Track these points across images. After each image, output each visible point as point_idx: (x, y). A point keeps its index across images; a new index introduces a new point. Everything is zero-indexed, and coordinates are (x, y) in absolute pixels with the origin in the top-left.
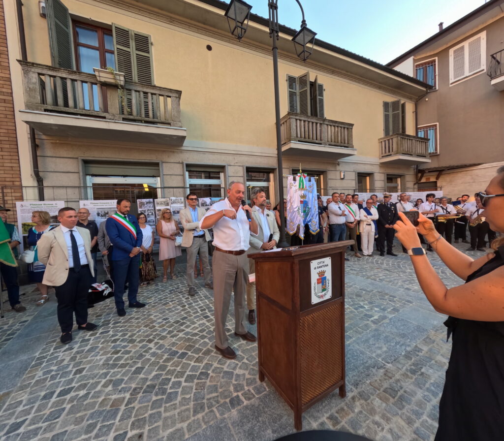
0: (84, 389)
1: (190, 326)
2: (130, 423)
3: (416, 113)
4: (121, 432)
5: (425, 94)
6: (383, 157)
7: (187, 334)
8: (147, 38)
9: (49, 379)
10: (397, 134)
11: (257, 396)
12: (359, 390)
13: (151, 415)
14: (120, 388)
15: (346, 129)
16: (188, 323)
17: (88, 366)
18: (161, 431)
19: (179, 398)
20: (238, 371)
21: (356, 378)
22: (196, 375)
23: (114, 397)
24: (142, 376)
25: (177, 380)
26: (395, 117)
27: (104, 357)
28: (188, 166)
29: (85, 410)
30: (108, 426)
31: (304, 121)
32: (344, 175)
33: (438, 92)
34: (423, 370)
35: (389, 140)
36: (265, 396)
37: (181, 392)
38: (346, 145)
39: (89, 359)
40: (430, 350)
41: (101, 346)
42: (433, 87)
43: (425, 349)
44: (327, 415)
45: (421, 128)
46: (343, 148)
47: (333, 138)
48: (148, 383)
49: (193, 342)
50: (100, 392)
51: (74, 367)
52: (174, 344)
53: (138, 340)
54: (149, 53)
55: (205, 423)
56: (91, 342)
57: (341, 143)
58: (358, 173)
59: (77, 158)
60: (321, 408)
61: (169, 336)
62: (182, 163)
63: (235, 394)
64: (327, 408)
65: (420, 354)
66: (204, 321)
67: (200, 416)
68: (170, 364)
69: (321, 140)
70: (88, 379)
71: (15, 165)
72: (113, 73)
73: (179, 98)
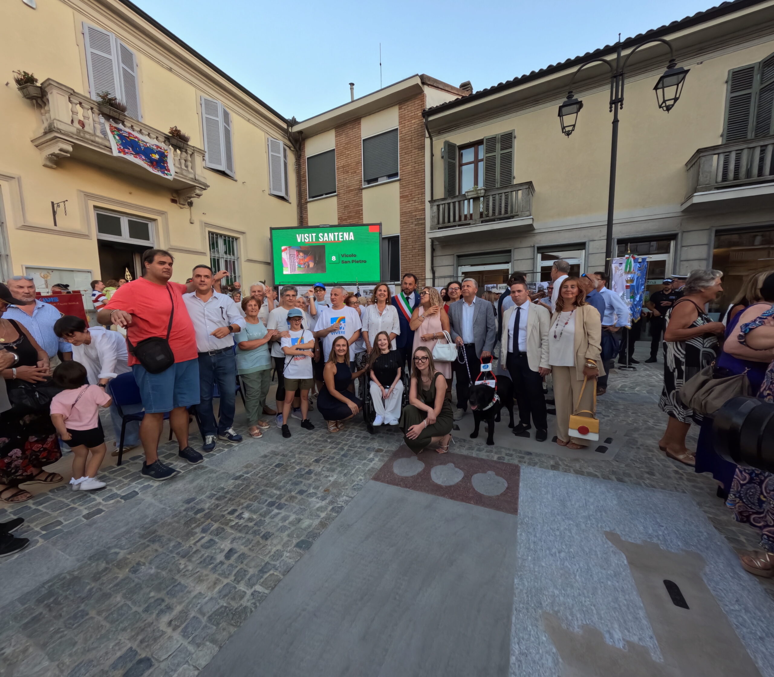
8: (512, 133)
28: (539, 248)
31: (740, 150)
54: (511, 148)
59: (453, 255)
62: (534, 247)
71: (424, 264)
72: (476, 190)
73: (529, 188)
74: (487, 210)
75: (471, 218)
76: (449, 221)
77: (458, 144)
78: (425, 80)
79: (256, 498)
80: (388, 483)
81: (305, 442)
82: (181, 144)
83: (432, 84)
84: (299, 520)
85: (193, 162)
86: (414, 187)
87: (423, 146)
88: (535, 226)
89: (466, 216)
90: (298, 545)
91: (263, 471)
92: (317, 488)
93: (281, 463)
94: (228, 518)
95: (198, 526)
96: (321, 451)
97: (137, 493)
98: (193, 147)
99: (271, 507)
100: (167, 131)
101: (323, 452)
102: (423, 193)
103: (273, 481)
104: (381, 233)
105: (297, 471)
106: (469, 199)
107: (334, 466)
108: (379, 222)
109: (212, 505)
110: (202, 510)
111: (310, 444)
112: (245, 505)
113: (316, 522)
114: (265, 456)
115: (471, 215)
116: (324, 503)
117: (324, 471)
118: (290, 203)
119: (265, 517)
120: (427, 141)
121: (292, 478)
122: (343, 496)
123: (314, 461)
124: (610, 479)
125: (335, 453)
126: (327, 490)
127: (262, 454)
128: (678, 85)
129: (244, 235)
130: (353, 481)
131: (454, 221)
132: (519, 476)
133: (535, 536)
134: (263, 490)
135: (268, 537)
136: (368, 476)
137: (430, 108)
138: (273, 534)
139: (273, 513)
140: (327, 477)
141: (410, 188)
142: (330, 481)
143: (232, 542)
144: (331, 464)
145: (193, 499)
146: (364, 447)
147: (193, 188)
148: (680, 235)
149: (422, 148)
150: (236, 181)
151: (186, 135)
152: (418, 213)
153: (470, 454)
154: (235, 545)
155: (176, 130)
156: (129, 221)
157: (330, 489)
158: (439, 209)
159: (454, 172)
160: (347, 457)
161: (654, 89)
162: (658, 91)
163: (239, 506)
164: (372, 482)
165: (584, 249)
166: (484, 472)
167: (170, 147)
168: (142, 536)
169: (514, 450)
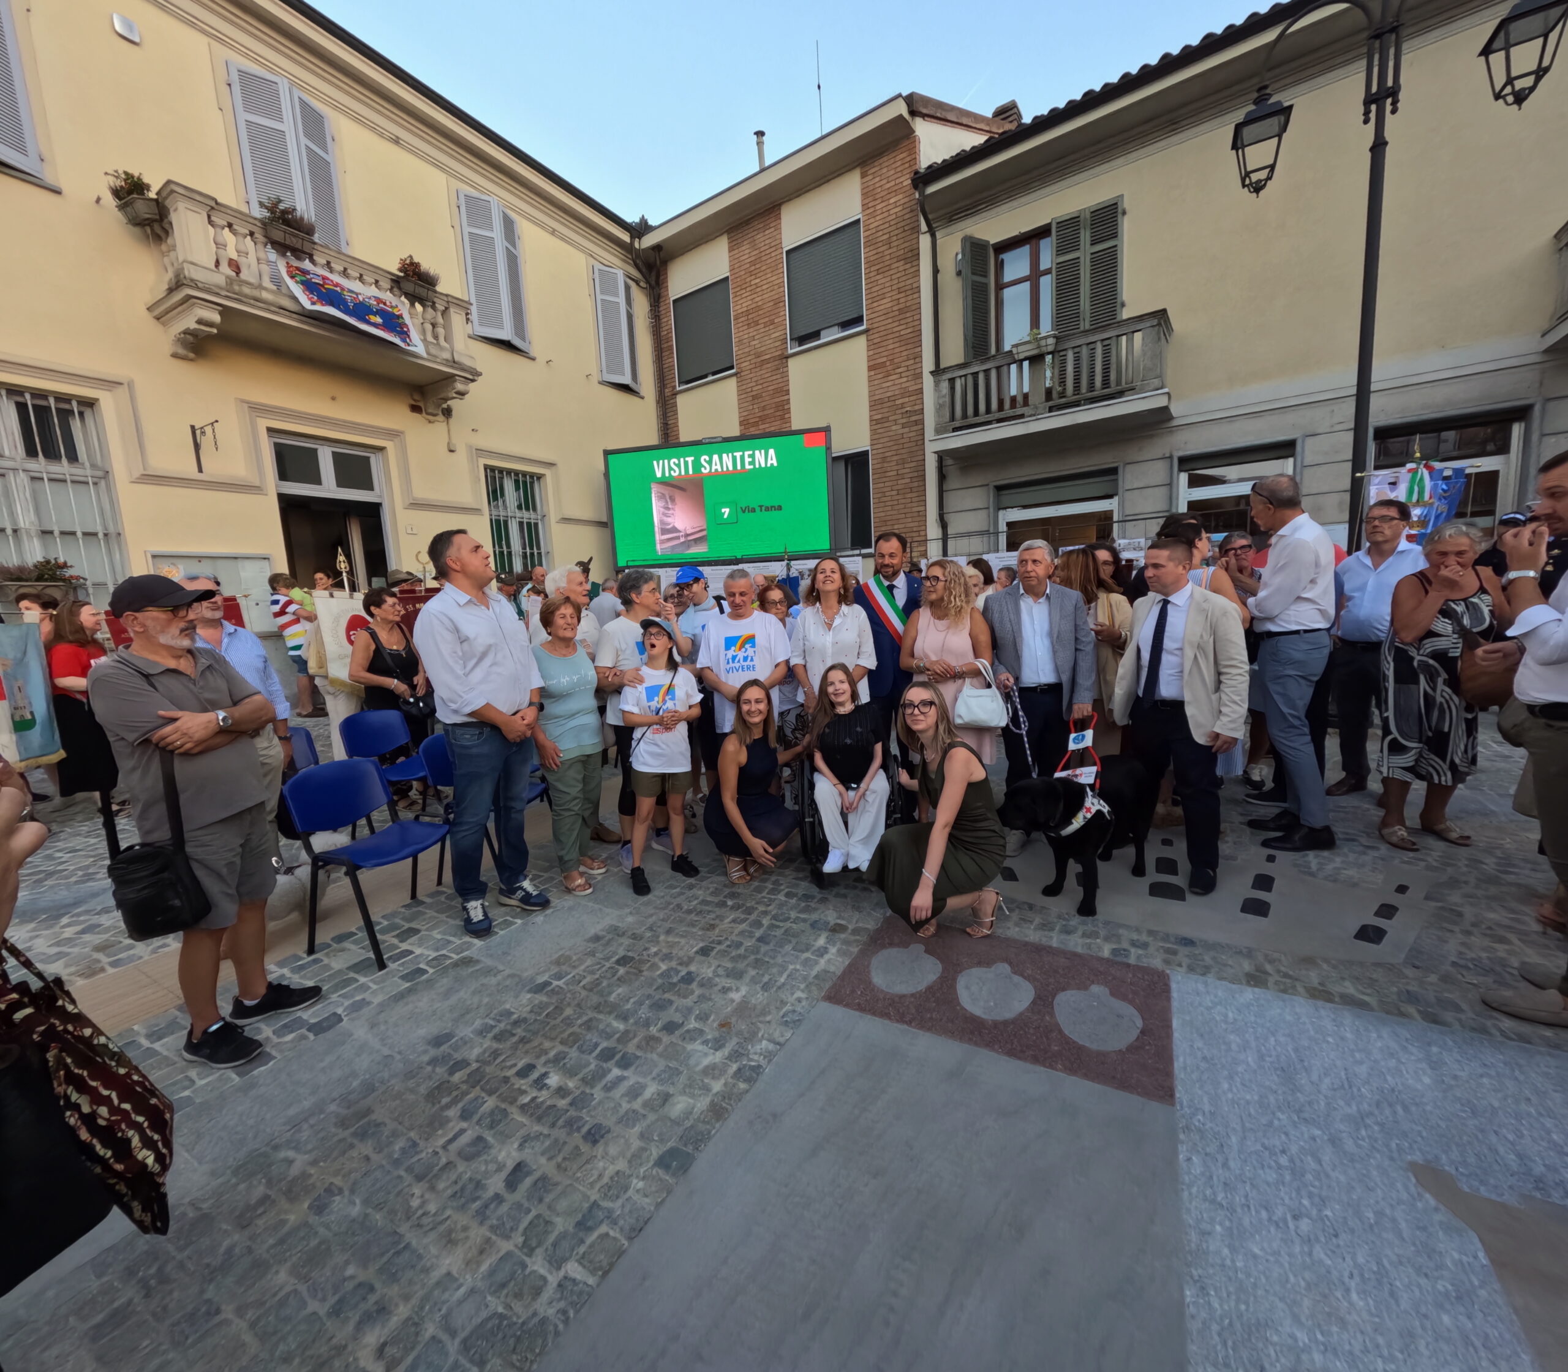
8: (1116, 204)
28: (1183, 459)
54: (1116, 237)
59: (986, 485)
62: (1171, 457)
71: (922, 508)
72: (1037, 340)
73: (1159, 324)
74: (1063, 382)
75: (1026, 403)
76: (976, 413)
77: (992, 242)
78: (917, 106)
79: (573, 1040)
80: (861, 1008)
81: (679, 906)
82: (422, 292)
83: (931, 112)
84: (666, 1098)
85: (447, 327)
86: (897, 345)
87: (915, 252)
88: (1175, 410)
89: (1013, 399)
90: (663, 1162)
91: (593, 973)
92: (703, 1018)
93: (630, 954)
94: (516, 1086)
95: (455, 1102)
96: (712, 927)
97: (340, 1019)
98: (447, 295)
99: (606, 1061)
100: (394, 267)
101: (717, 931)
102: (918, 357)
103: (612, 998)
104: (829, 449)
105: (662, 975)
106: (1021, 361)
107: (741, 966)
108: (824, 425)
109: (484, 1052)
110: (462, 1064)
111: (689, 912)
112: (552, 1054)
113: (702, 1104)
114: (597, 938)
115: (1026, 396)
116: (719, 1054)
117: (718, 976)
118: (642, 398)
119: (592, 1087)
120: (925, 241)
121: (651, 991)
122: (760, 1041)
123: (697, 952)
124: (1402, 1014)
125: (742, 933)
126: (724, 1025)
127: (592, 931)
128: (1546, 37)
129: (554, 468)
130: (783, 1003)
131: (988, 410)
132: (1169, 999)
133: (1225, 1165)
134: (591, 1020)
135: (597, 1137)
136: (815, 992)
137: (930, 167)
138: (608, 1131)
139: (610, 1077)
140: (725, 990)
141: (891, 347)
142: (733, 1001)
143: (521, 1146)
144: (734, 959)
145: (448, 1036)
146: (804, 921)
147: (451, 378)
148: (1537, 409)
149: (914, 256)
150: (533, 359)
151: (432, 272)
152: (907, 400)
153: (1044, 941)
154: (527, 1155)
155: (412, 264)
156: (334, 453)
157: (733, 1020)
158: (952, 388)
159: (986, 301)
160: (767, 943)
161: (1481, 54)
162: (1492, 57)
163: (538, 1057)
164: (825, 1005)
165: (1292, 455)
166: (1083, 987)
167: (403, 298)
168: (343, 1123)
169: (1151, 933)
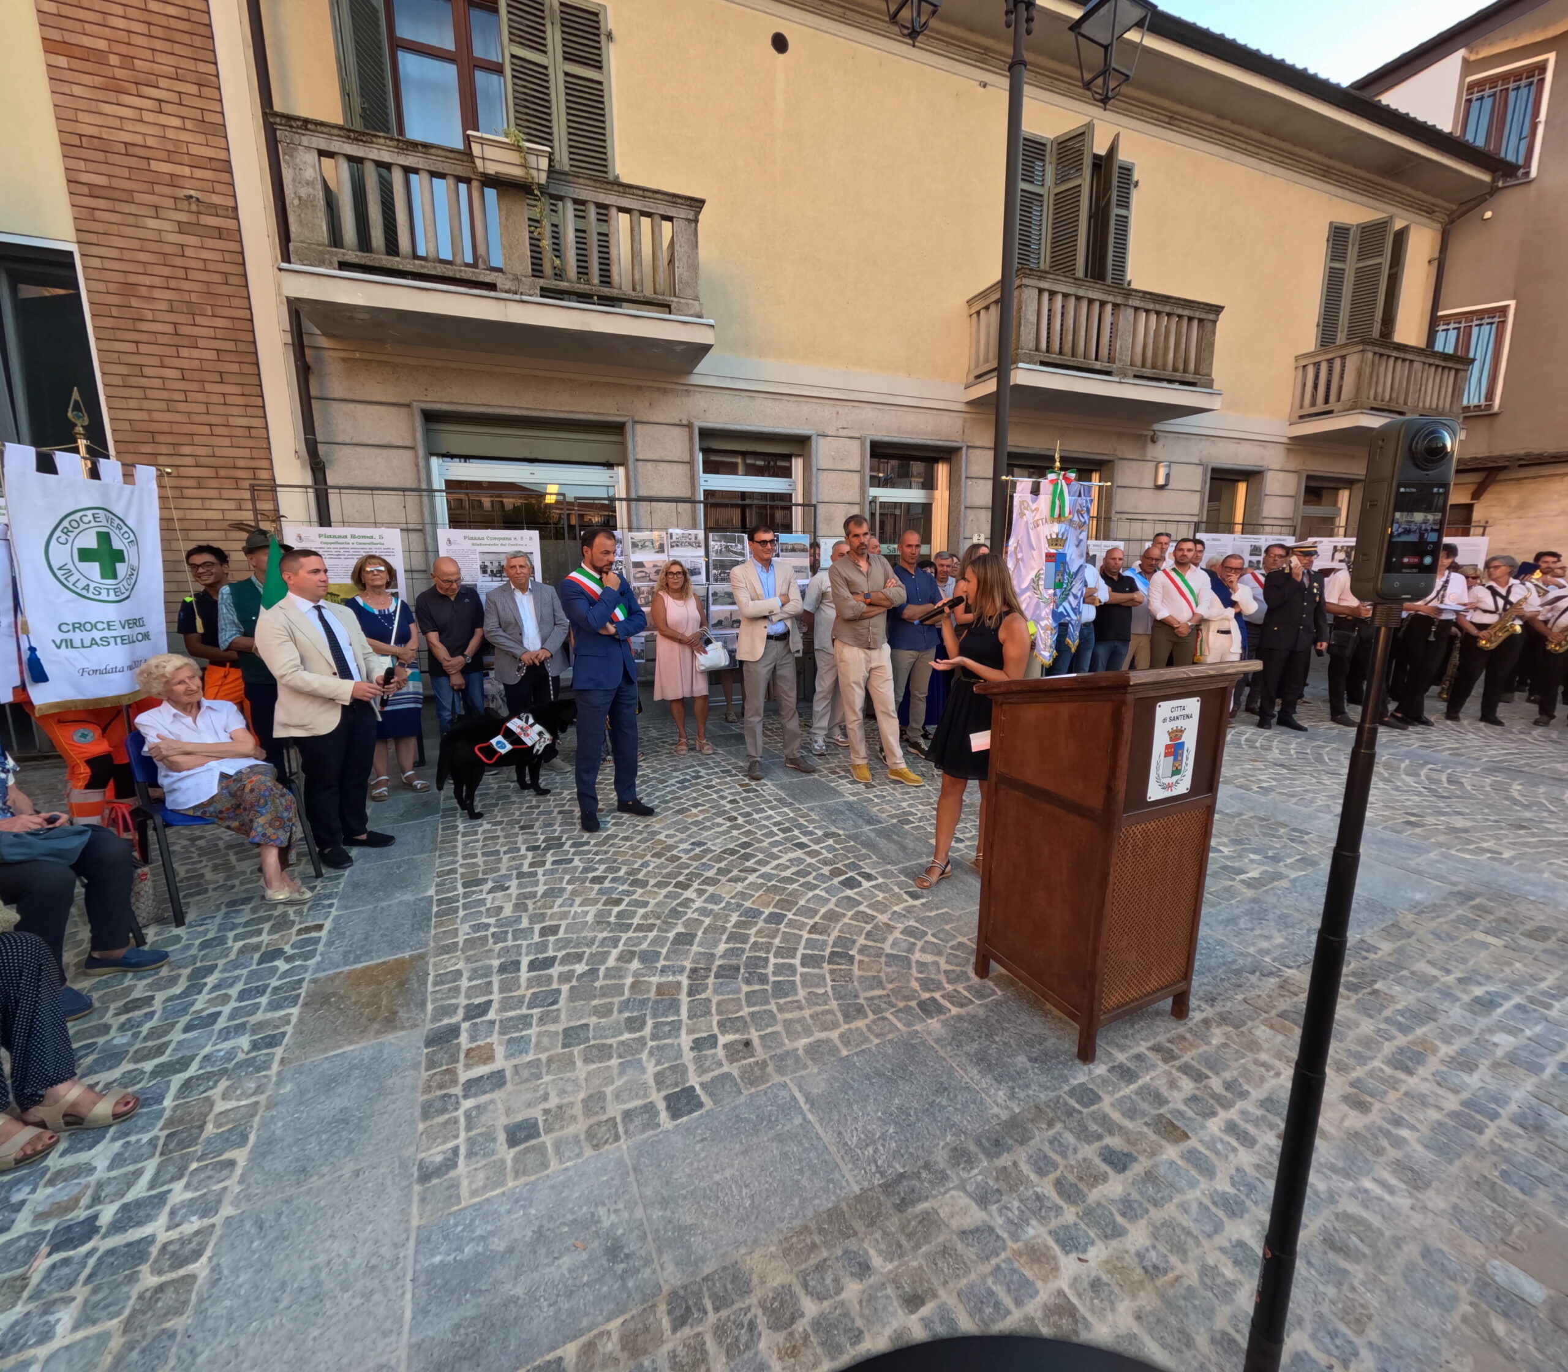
0: (580, 961)
1: (768, 863)
2: (715, 1023)
3: (1440, 265)
4: (705, 1035)
5: (1484, 196)
6: (1301, 417)
7: (767, 877)
8: (596, 15)
9: (491, 941)
10: (1364, 342)
11: (977, 1002)
12: (1218, 1009)
13: (753, 1015)
14: (659, 965)
15: (1195, 323)
16: (761, 856)
17: (564, 924)
18: (786, 1041)
19: (801, 993)
20: (917, 956)
21: (1209, 988)
22: (823, 957)
23: (655, 980)
24: (695, 948)
25: (780, 961)
26: (1366, 278)
27: (592, 911)
28: (706, 434)
29: (604, 995)
30: (668, 1023)
31: (1066, 296)
32: (1168, 476)
33: (1533, 186)
34: (1377, 986)
35: (1330, 362)
36: (998, 1003)
37: (802, 982)
38: (1189, 377)
39: (555, 909)
40: (1400, 951)
41: (570, 887)
42: (1518, 167)
43: (1386, 947)
44: (1149, 1044)
45: (1447, 319)
46: (1176, 386)
47: (1149, 354)
48: (718, 962)
49: (790, 894)
50: (617, 969)
51: (532, 921)
52: (743, 895)
53: (652, 882)
54: (600, 68)
55: (878, 1036)
56: (541, 877)
57: (1175, 369)
58: (1214, 470)
59: (408, 406)
60: (1131, 1031)
61: (724, 879)
62: (690, 426)
63: (926, 996)
64: (1144, 1033)
65: (1372, 956)
66: (799, 853)
67: (860, 1023)
68: (753, 931)
69: (1111, 360)
70: (577, 945)
73: (690, 220)
74: (557, 250)
86: (140, 27)
106: (484, 182)
148: (964, 451)
165: (802, 454)
